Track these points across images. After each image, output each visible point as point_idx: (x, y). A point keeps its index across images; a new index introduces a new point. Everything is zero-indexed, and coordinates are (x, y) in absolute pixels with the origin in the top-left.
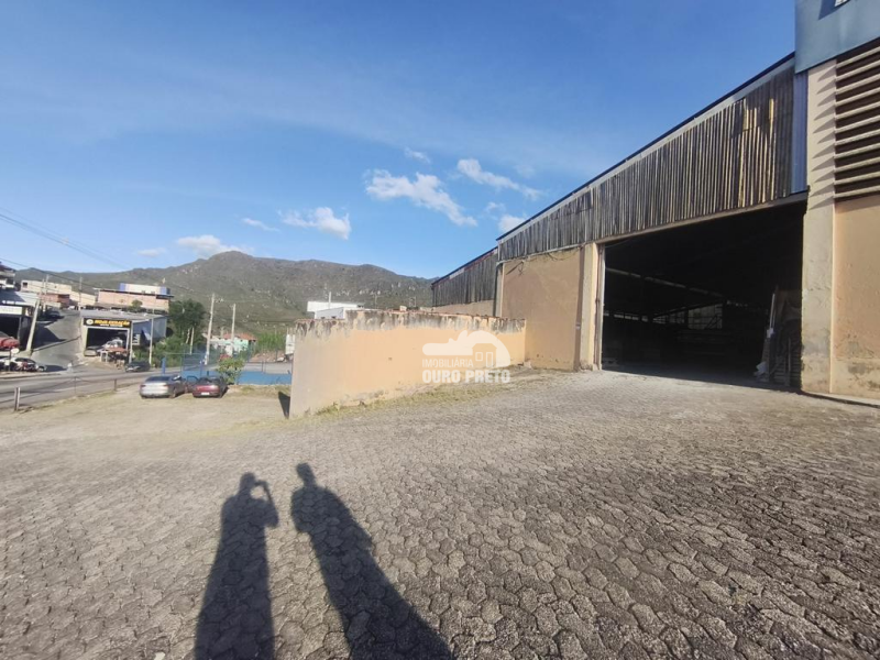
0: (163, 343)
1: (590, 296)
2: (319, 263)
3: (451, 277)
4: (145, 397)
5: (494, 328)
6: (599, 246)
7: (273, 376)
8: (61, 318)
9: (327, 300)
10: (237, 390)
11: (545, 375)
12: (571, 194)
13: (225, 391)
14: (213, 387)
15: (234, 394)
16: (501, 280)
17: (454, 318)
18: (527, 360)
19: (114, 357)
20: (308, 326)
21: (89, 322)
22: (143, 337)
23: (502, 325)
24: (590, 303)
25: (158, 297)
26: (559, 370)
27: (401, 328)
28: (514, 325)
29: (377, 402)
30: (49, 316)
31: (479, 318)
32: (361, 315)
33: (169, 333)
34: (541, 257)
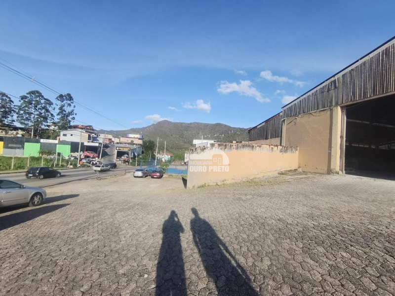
0: (141, 157)
1: (336, 135)
2: (198, 123)
3: (258, 127)
4: (135, 177)
5: (281, 151)
6: (342, 108)
7: (180, 170)
8: (109, 147)
9: (201, 139)
10: (167, 176)
11: (309, 175)
12: (324, 82)
13: (162, 176)
14: (158, 174)
15: (166, 177)
16: (284, 128)
17: (260, 146)
18: (299, 167)
19: (125, 161)
20: (194, 150)
21: (118, 148)
22: (134, 154)
23: (285, 150)
24: (336, 138)
25: (139, 139)
26: (318, 173)
27: (234, 151)
28: (292, 150)
29: (224, 184)
30: (106, 146)
31: (273, 147)
32: (216, 145)
33: (143, 152)
34: (307, 115)
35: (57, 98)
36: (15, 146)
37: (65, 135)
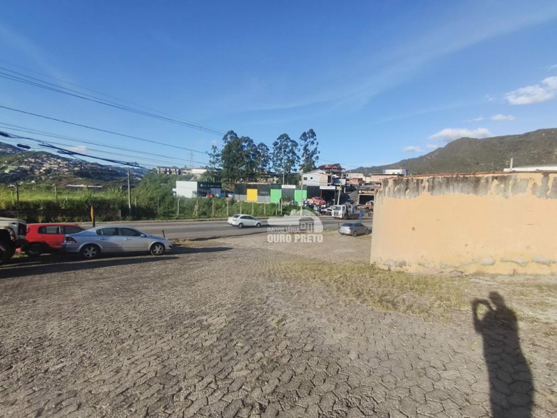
30: (352, 189)
35: (301, 138)
36: (264, 193)
37: (305, 179)
